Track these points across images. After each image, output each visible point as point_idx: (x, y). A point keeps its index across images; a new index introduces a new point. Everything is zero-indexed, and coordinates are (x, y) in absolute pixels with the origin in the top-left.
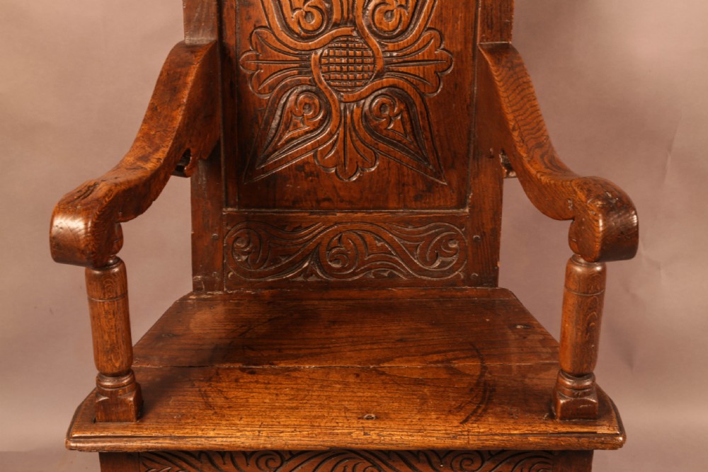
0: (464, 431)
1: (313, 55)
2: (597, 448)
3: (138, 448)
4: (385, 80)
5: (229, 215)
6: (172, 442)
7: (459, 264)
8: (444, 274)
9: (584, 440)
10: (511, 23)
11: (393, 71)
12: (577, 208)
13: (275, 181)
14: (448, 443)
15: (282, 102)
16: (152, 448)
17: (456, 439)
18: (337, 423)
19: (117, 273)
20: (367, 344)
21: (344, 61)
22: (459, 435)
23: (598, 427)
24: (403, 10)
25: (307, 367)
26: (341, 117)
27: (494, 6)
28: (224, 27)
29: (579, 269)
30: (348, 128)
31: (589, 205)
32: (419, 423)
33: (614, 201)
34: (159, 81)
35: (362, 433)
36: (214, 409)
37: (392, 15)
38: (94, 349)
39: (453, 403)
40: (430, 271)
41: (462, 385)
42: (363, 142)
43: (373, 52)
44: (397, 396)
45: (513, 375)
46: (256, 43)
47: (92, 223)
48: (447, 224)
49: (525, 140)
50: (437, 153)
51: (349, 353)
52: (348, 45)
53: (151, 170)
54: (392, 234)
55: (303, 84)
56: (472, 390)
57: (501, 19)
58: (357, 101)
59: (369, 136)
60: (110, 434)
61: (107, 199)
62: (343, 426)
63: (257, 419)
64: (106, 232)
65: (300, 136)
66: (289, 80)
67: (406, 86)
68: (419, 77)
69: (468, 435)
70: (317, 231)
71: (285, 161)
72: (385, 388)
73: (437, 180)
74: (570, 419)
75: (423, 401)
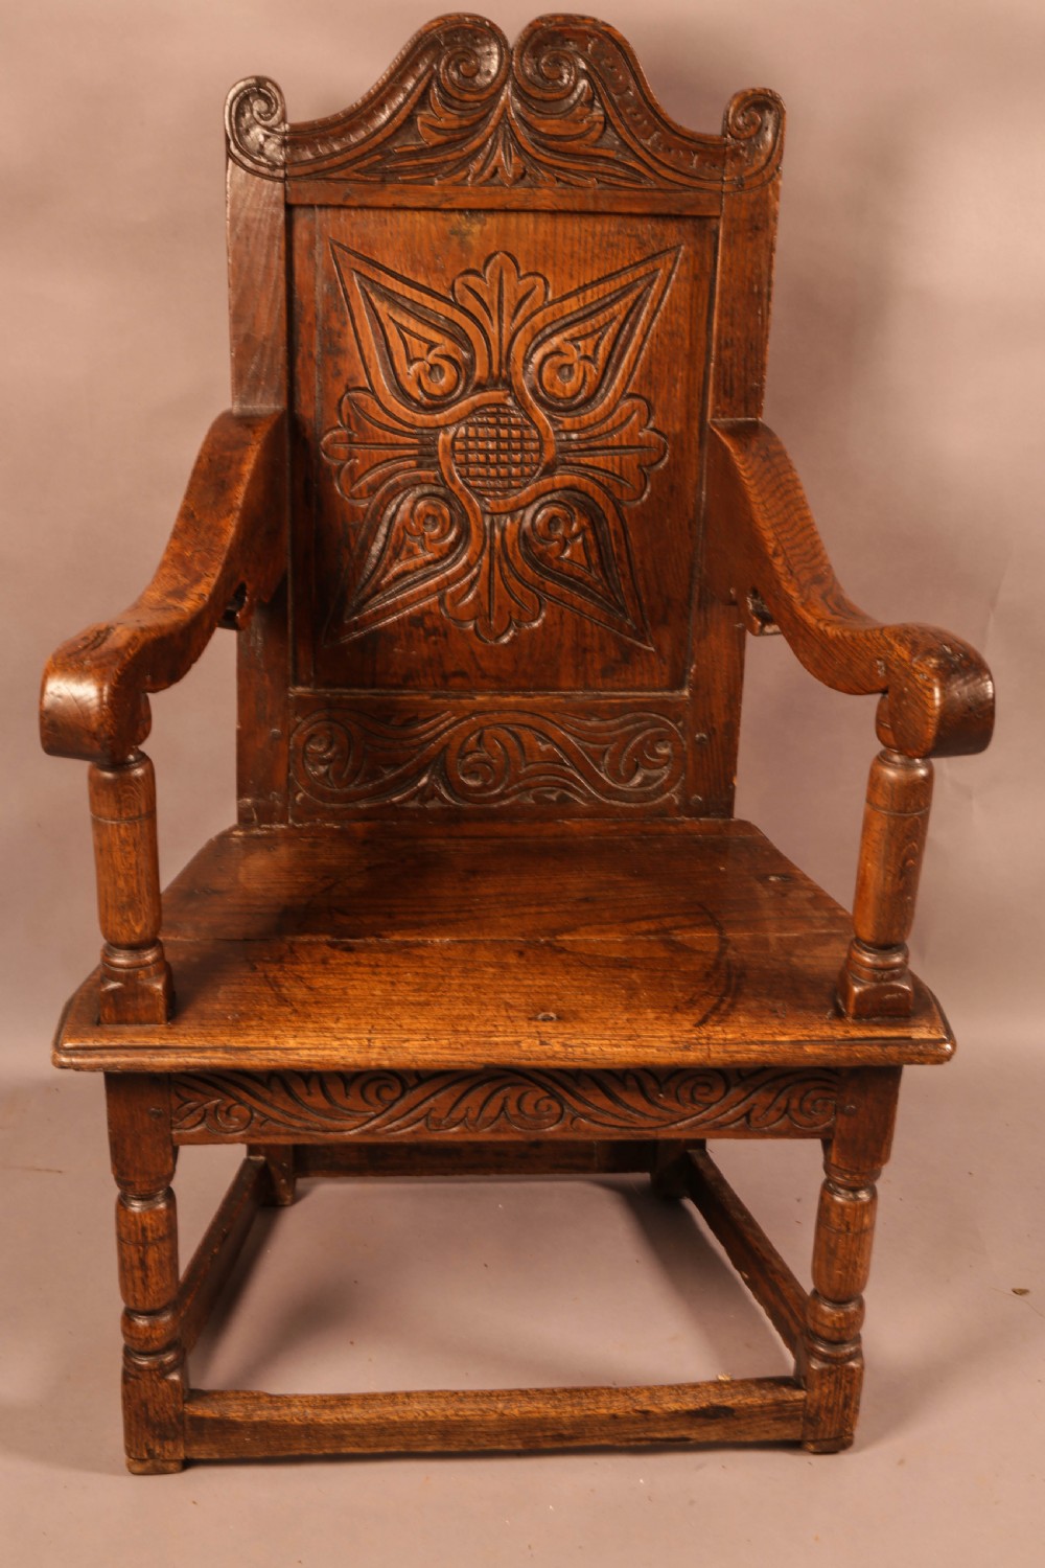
0: (701, 1038)
1: (441, 436)
2: (911, 1062)
3: (172, 1066)
4: (561, 478)
5: (299, 698)
6: (227, 1056)
7: (672, 780)
8: (647, 797)
9: (892, 1050)
10: (762, 388)
11: (571, 464)
12: (894, 672)
13: (378, 641)
14: (676, 1057)
15: (389, 513)
16: (195, 1066)
17: (689, 1050)
18: (495, 1026)
19: (142, 777)
20: (530, 905)
21: (491, 445)
22: (695, 1044)
23: (914, 1030)
24: (588, 365)
25: (437, 940)
26: (485, 537)
27: (735, 360)
28: (296, 388)
29: (891, 774)
30: (496, 556)
31: (915, 666)
32: (628, 1025)
33: (957, 659)
34: (196, 472)
35: (538, 1042)
36: (292, 1005)
37: (571, 372)
38: (100, 904)
39: (680, 995)
40: (625, 792)
41: (692, 968)
42: (520, 579)
43: (539, 432)
44: (589, 984)
45: (771, 951)
46: (348, 415)
47: (111, 687)
48: (654, 715)
49: (795, 571)
50: (639, 599)
51: (503, 920)
52: (498, 420)
53: (192, 612)
54: (564, 730)
55: (423, 483)
56: (708, 975)
57: (746, 381)
58: (511, 513)
59: (529, 569)
60: (125, 1043)
61: (131, 652)
62: (505, 1031)
63: (363, 1021)
64: (129, 705)
65: (417, 569)
66: (398, 478)
67: (592, 488)
68: (614, 474)
69: (708, 1044)
70: (442, 726)
71: (393, 609)
72: (568, 973)
73: (638, 644)
74: (868, 1017)
75: (630, 992)
